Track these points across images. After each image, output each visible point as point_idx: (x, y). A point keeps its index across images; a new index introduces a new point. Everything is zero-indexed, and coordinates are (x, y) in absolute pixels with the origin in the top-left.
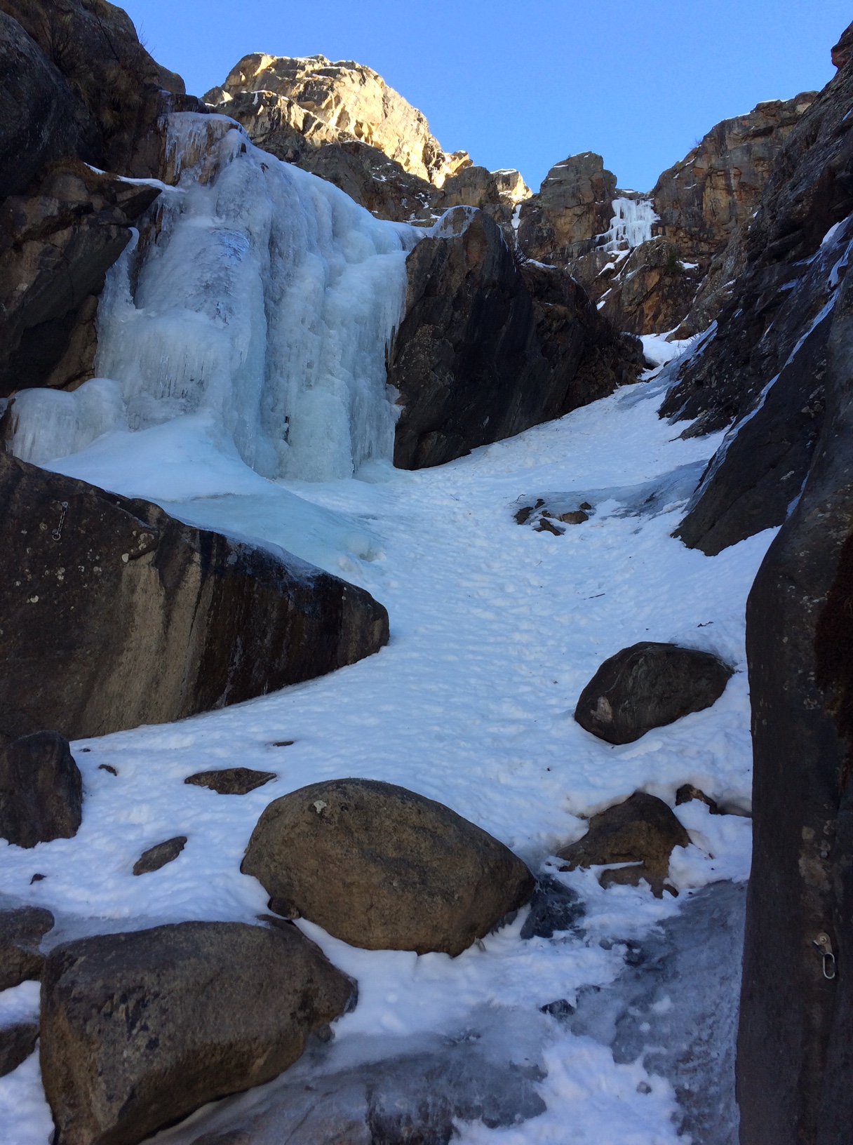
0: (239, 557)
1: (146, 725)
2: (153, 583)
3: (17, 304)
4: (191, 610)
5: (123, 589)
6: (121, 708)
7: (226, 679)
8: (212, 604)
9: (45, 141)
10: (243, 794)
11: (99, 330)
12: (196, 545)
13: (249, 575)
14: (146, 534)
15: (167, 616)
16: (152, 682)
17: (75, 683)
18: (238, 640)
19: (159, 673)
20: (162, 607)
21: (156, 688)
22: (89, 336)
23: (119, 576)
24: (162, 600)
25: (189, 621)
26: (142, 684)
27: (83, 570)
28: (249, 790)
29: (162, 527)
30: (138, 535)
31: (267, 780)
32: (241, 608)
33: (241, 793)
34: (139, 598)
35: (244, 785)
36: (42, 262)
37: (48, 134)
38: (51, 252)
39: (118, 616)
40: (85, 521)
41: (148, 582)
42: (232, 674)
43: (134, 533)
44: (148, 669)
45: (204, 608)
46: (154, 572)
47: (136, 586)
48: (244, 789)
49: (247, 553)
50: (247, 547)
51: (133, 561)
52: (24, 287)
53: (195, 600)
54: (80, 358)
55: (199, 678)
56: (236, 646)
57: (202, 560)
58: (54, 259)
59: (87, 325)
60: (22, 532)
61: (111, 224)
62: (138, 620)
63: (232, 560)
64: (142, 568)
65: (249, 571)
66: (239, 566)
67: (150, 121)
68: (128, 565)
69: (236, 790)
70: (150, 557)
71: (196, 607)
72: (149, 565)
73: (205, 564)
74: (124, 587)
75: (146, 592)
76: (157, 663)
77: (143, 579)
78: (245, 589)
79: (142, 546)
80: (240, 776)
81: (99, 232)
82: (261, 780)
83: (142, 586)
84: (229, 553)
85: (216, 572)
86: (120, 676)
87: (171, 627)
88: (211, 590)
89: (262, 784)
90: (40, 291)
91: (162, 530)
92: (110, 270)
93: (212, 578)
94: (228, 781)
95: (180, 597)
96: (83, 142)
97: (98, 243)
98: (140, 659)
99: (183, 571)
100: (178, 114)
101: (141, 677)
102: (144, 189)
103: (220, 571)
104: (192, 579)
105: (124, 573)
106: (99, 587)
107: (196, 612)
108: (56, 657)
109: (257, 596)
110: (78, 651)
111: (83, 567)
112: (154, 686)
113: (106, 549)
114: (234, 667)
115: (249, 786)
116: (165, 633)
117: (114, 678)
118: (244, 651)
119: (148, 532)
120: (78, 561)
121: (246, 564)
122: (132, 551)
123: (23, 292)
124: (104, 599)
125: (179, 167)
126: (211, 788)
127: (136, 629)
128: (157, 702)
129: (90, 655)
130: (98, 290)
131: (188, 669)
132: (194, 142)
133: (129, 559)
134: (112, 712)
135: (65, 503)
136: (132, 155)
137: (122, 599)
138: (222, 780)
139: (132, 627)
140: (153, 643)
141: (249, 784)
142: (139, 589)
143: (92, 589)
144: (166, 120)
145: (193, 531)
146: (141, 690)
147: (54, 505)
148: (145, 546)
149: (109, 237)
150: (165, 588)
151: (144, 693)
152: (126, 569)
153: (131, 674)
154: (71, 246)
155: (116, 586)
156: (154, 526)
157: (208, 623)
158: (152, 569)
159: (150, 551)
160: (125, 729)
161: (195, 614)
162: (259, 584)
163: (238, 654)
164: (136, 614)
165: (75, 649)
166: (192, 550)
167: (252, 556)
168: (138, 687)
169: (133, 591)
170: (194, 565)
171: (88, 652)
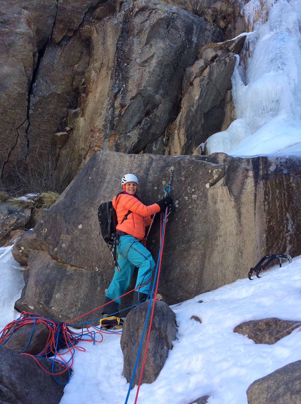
0: (277, 165)
1: (240, 279)
2: (226, 195)
3: (197, 105)
4: (253, 204)
5: (210, 203)
6: (223, 272)
7: (286, 241)
8: (265, 198)
9: (195, 41)
10: (273, 344)
11: (234, 102)
12: (250, 167)
13: (285, 174)
14: (216, 170)
15: (238, 212)
16: (238, 252)
17: (195, 261)
18: (288, 215)
19: (241, 246)
20: (234, 207)
21: (241, 256)
22: (231, 107)
23: (206, 196)
24: (233, 203)
25: (252, 211)
26: (232, 254)
27: (187, 199)
28: (278, 339)
29: (226, 163)
30: (212, 171)
31: (293, 329)
32: (284, 195)
33: (270, 343)
34: (220, 206)
35: (272, 336)
36: (201, 85)
37: (196, 39)
38: (203, 79)
39: (210, 219)
40: (183, 173)
41: (223, 195)
42: (289, 238)
43: (210, 171)
44: (234, 245)
45: (260, 201)
46: (225, 189)
47: (216, 199)
48: (273, 339)
49: (282, 161)
50: (281, 158)
51: (213, 186)
52: (197, 98)
53: (253, 198)
54: (230, 117)
55: (267, 245)
56: (287, 220)
57: (254, 174)
58: (206, 81)
59: (230, 103)
60: (155, 188)
61: (225, 58)
62: (222, 219)
63: (272, 168)
64: (218, 188)
65: (285, 172)
66: (278, 171)
67: (237, 15)
68: (210, 189)
69: (267, 340)
70: (221, 181)
71: (255, 202)
72: (221, 186)
73: (256, 177)
74: (210, 202)
75: (223, 201)
76: (239, 241)
77: (219, 194)
78: (285, 183)
79: (216, 176)
80: (270, 326)
81: (221, 63)
82: (288, 330)
83: (220, 198)
84: (270, 165)
85: (263, 178)
86: (219, 252)
87: (242, 218)
88: (262, 190)
89: (289, 333)
90: (204, 97)
91: (226, 164)
92: (232, 77)
93: (261, 182)
94: (260, 330)
95: (244, 198)
96: (214, 37)
97: (222, 67)
98: (228, 240)
99: (243, 184)
100: (247, 4)
101: (231, 251)
102: (239, 39)
103: (266, 177)
104: (249, 186)
105: (209, 194)
106: (197, 206)
107: (255, 205)
108: (182, 248)
109: (294, 185)
110: (193, 243)
111: (187, 197)
112: (240, 254)
113: (196, 184)
114: (289, 233)
115: (277, 336)
116: (239, 222)
117: (216, 254)
118: (294, 221)
119: (218, 168)
120: (184, 195)
121: (282, 168)
122: (210, 181)
123: (197, 100)
124: (201, 211)
125: (253, 23)
126: (250, 337)
127: (222, 223)
128: (244, 264)
129: (199, 244)
130: (230, 88)
131: (258, 240)
132: (256, 11)
133: (210, 186)
134: (219, 274)
135: (171, 168)
136: (235, 32)
137: (210, 209)
138: (255, 330)
139: (219, 223)
140: (233, 229)
141: (277, 334)
142: (218, 201)
143: (193, 208)
144: (243, 10)
145: (248, 160)
146: (233, 258)
147: (167, 170)
148: (217, 176)
149: (226, 63)
150: (234, 196)
151: (235, 260)
152: (209, 192)
153: (225, 250)
154: (210, 74)
155: (206, 202)
156: (222, 164)
157: (265, 210)
158: (223, 188)
159: (221, 178)
160: (228, 283)
161: (255, 206)
162: (294, 177)
163: (290, 225)
164: (220, 215)
165: (191, 242)
166: (247, 170)
167: (286, 162)
168: (230, 257)
169: (215, 203)
170: (249, 178)
171: (198, 243)
